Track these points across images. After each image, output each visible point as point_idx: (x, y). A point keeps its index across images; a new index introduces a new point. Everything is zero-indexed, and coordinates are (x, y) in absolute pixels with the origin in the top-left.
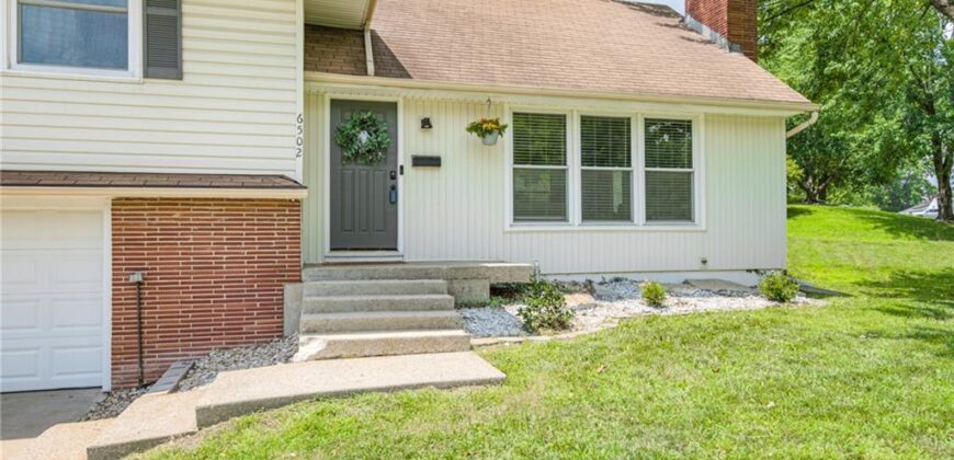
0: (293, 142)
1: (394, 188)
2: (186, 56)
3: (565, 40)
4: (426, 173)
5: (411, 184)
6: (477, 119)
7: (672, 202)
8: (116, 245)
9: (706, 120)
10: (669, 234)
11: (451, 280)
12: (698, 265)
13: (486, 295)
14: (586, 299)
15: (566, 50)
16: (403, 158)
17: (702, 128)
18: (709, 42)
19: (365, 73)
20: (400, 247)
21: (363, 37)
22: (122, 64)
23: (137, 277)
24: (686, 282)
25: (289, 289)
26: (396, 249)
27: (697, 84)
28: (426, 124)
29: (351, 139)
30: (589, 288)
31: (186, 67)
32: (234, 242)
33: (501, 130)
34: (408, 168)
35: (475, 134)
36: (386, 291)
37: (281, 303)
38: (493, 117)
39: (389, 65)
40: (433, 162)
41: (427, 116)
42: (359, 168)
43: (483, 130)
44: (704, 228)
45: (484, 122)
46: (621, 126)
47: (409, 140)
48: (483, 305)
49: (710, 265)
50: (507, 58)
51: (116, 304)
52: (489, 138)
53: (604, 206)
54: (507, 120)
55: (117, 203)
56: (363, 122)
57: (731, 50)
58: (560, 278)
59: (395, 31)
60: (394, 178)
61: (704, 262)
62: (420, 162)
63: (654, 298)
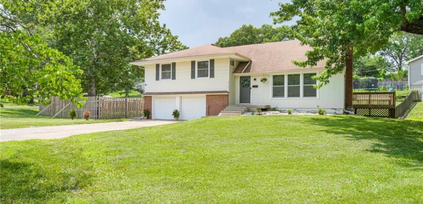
0: (227, 86)
1: (250, 92)
2: (215, 74)
5: (253, 90)
7: (310, 92)
8: (206, 101)
10: (309, 99)
12: (316, 107)
14: (278, 112)
16: (251, 87)
19: (242, 73)
22: (207, 76)
23: (208, 106)
26: (250, 103)
28: (255, 79)
29: (243, 83)
30: (280, 111)
31: (215, 76)
32: (220, 101)
42: (245, 88)
44: (318, 98)
46: (298, 76)
47: (253, 83)
49: (319, 107)
51: (206, 109)
53: (294, 93)
56: (246, 80)
60: (250, 90)
62: (254, 86)
63: (290, 113)
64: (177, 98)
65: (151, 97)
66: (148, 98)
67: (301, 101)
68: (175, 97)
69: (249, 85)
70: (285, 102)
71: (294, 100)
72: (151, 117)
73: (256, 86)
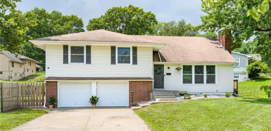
0: (151, 73)
1: (163, 78)
2: (138, 61)
3: (192, 50)
4: (169, 76)
5: (166, 78)
6: (177, 67)
7: (211, 80)
8: (129, 87)
9: (218, 66)
10: (211, 86)
11: (174, 92)
12: (216, 91)
13: (178, 95)
14: (195, 96)
15: (192, 53)
16: (165, 74)
17: (217, 66)
18: (222, 48)
19: (160, 61)
20: (164, 88)
21: (158, 53)
22: (129, 62)
23: (132, 91)
24: (213, 94)
25: (151, 93)
26: (163, 88)
27: (216, 59)
28: (169, 68)
29: (157, 71)
30: (196, 95)
31: (138, 63)
32: (144, 87)
33: (181, 69)
34: (166, 75)
35: (176, 70)
36: (165, 94)
37: (150, 95)
38: (179, 67)
39: (164, 60)
40: (170, 74)
41: (169, 67)
42: (158, 75)
43: (178, 69)
44: (217, 85)
45: (178, 68)
46: (202, 67)
47: (166, 71)
48: (178, 96)
49: (218, 91)
50: (182, 56)
51: (129, 95)
52: (179, 70)
53: (199, 80)
54: (182, 67)
55: (130, 82)
56: (159, 68)
57: (226, 50)
58: (191, 93)
59: (162, 51)
60: (163, 77)
61: (217, 91)
62: (168, 74)
63: (206, 96)
64: (92, 84)
65: (57, 82)
66: (52, 84)
67: (205, 87)
68: (91, 83)
69: (163, 72)
70: (193, 87)
71: (199, 86)
72: (57, 105)
73: (169, 74)
